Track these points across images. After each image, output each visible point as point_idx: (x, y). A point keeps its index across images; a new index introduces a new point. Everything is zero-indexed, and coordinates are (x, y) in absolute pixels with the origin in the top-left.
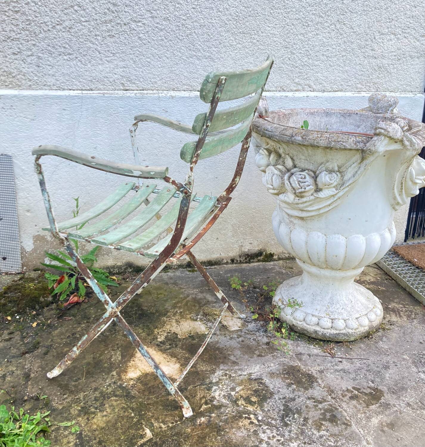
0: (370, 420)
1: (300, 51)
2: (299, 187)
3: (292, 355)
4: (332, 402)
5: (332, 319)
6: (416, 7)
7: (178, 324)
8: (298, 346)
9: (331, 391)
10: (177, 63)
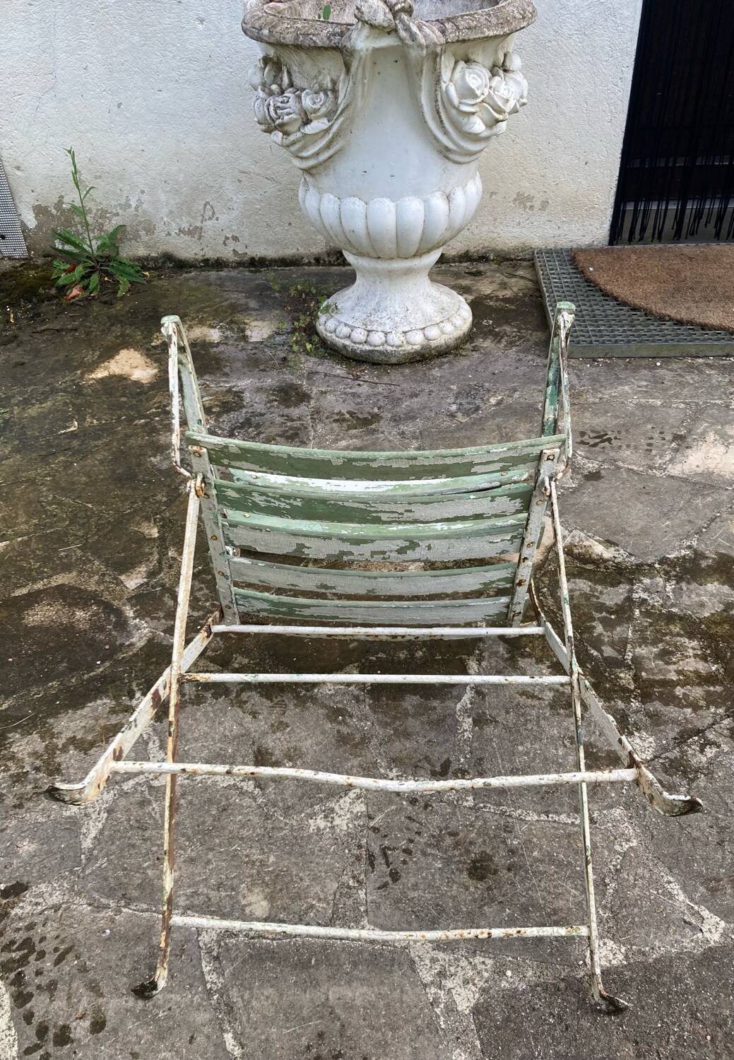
3: (304, 373)
4: (307, 422)
5: (369, 331)
8: (321, 364)
9: (316, 412)
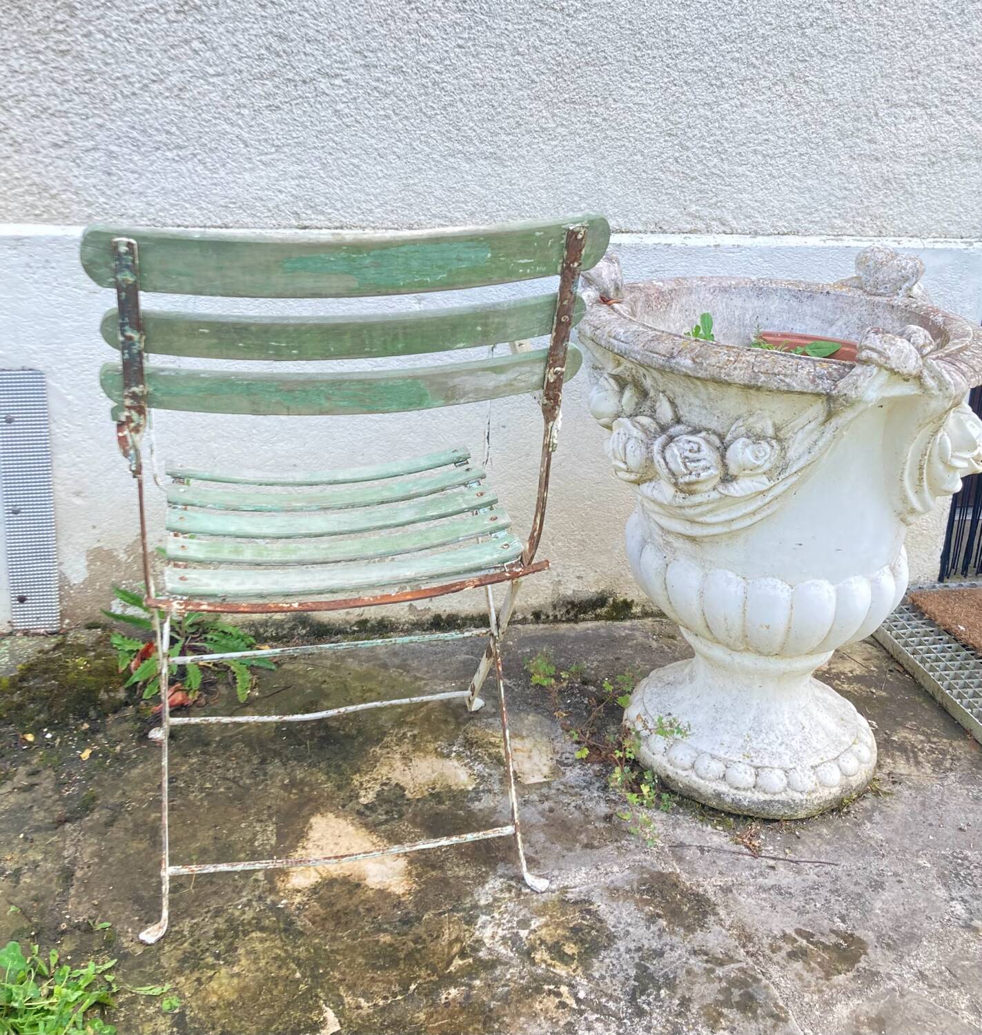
0: (832, 1010)
1: (702, 143)
2: (684, 470)
3: (663, 848)
4: (747, 964)
5: (757, 768)
6: (974, 45)
7: (406, 765)
8: (676, 825)
9: (746, 938)
10: (420, 169)
